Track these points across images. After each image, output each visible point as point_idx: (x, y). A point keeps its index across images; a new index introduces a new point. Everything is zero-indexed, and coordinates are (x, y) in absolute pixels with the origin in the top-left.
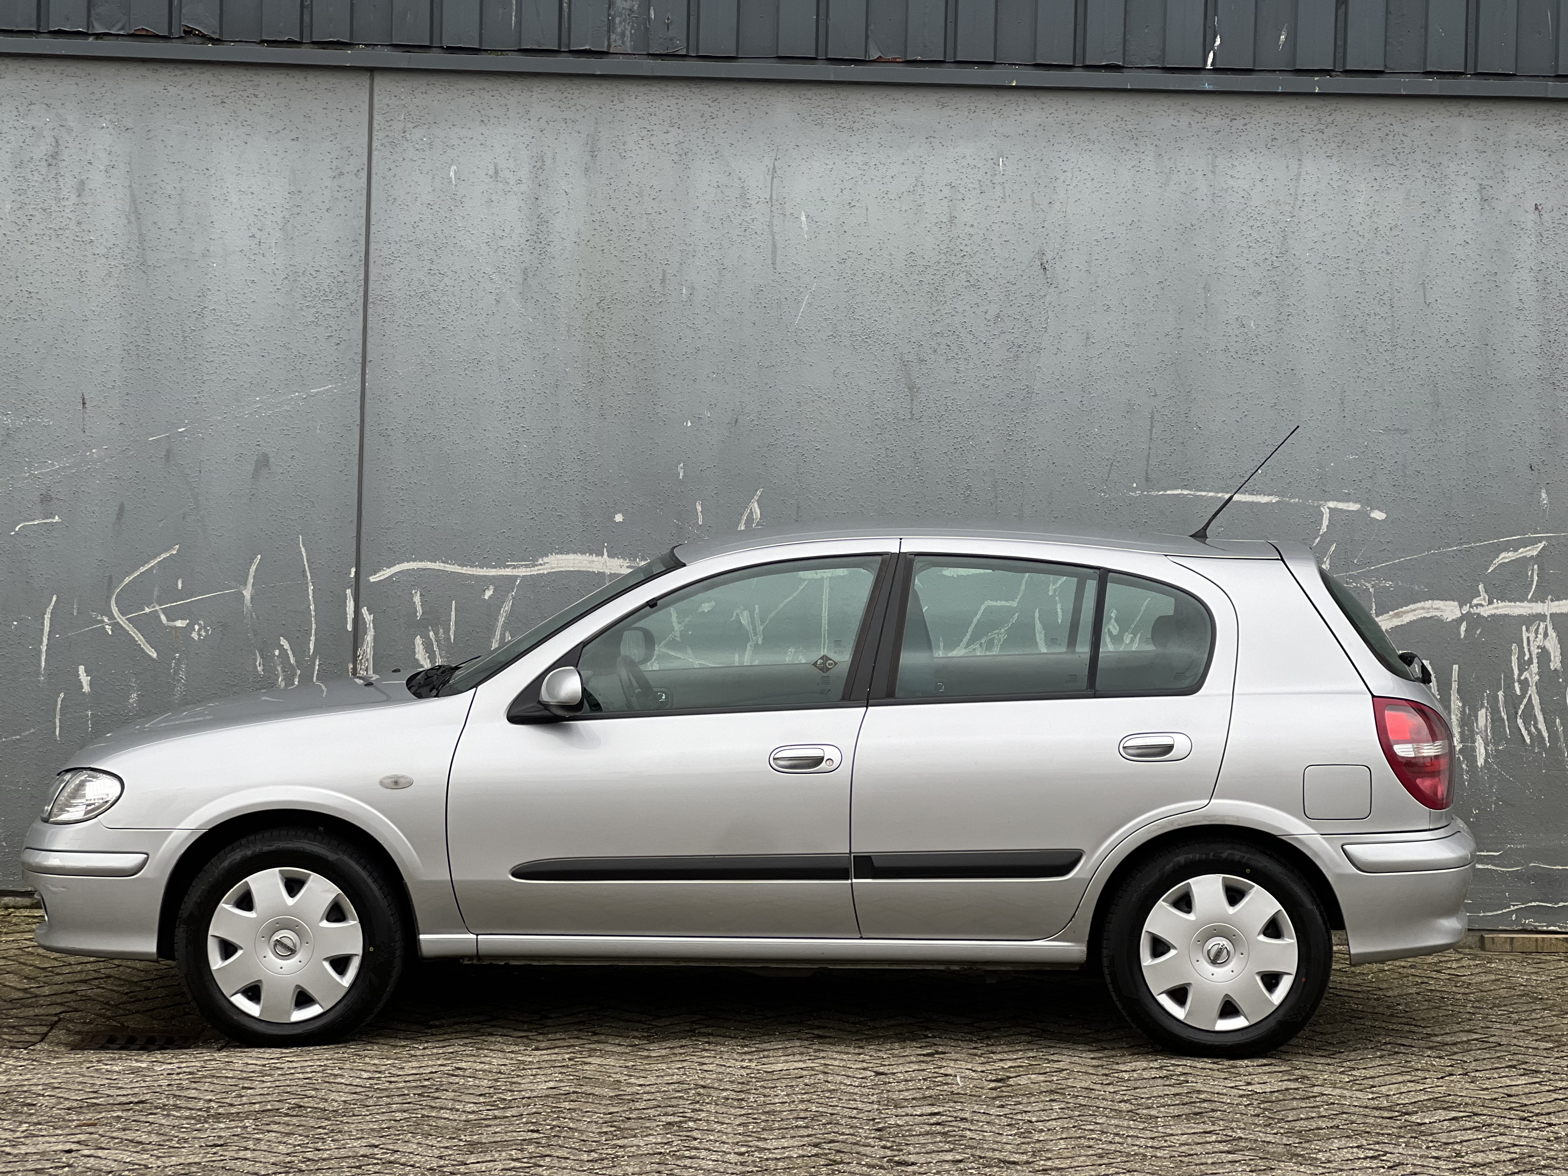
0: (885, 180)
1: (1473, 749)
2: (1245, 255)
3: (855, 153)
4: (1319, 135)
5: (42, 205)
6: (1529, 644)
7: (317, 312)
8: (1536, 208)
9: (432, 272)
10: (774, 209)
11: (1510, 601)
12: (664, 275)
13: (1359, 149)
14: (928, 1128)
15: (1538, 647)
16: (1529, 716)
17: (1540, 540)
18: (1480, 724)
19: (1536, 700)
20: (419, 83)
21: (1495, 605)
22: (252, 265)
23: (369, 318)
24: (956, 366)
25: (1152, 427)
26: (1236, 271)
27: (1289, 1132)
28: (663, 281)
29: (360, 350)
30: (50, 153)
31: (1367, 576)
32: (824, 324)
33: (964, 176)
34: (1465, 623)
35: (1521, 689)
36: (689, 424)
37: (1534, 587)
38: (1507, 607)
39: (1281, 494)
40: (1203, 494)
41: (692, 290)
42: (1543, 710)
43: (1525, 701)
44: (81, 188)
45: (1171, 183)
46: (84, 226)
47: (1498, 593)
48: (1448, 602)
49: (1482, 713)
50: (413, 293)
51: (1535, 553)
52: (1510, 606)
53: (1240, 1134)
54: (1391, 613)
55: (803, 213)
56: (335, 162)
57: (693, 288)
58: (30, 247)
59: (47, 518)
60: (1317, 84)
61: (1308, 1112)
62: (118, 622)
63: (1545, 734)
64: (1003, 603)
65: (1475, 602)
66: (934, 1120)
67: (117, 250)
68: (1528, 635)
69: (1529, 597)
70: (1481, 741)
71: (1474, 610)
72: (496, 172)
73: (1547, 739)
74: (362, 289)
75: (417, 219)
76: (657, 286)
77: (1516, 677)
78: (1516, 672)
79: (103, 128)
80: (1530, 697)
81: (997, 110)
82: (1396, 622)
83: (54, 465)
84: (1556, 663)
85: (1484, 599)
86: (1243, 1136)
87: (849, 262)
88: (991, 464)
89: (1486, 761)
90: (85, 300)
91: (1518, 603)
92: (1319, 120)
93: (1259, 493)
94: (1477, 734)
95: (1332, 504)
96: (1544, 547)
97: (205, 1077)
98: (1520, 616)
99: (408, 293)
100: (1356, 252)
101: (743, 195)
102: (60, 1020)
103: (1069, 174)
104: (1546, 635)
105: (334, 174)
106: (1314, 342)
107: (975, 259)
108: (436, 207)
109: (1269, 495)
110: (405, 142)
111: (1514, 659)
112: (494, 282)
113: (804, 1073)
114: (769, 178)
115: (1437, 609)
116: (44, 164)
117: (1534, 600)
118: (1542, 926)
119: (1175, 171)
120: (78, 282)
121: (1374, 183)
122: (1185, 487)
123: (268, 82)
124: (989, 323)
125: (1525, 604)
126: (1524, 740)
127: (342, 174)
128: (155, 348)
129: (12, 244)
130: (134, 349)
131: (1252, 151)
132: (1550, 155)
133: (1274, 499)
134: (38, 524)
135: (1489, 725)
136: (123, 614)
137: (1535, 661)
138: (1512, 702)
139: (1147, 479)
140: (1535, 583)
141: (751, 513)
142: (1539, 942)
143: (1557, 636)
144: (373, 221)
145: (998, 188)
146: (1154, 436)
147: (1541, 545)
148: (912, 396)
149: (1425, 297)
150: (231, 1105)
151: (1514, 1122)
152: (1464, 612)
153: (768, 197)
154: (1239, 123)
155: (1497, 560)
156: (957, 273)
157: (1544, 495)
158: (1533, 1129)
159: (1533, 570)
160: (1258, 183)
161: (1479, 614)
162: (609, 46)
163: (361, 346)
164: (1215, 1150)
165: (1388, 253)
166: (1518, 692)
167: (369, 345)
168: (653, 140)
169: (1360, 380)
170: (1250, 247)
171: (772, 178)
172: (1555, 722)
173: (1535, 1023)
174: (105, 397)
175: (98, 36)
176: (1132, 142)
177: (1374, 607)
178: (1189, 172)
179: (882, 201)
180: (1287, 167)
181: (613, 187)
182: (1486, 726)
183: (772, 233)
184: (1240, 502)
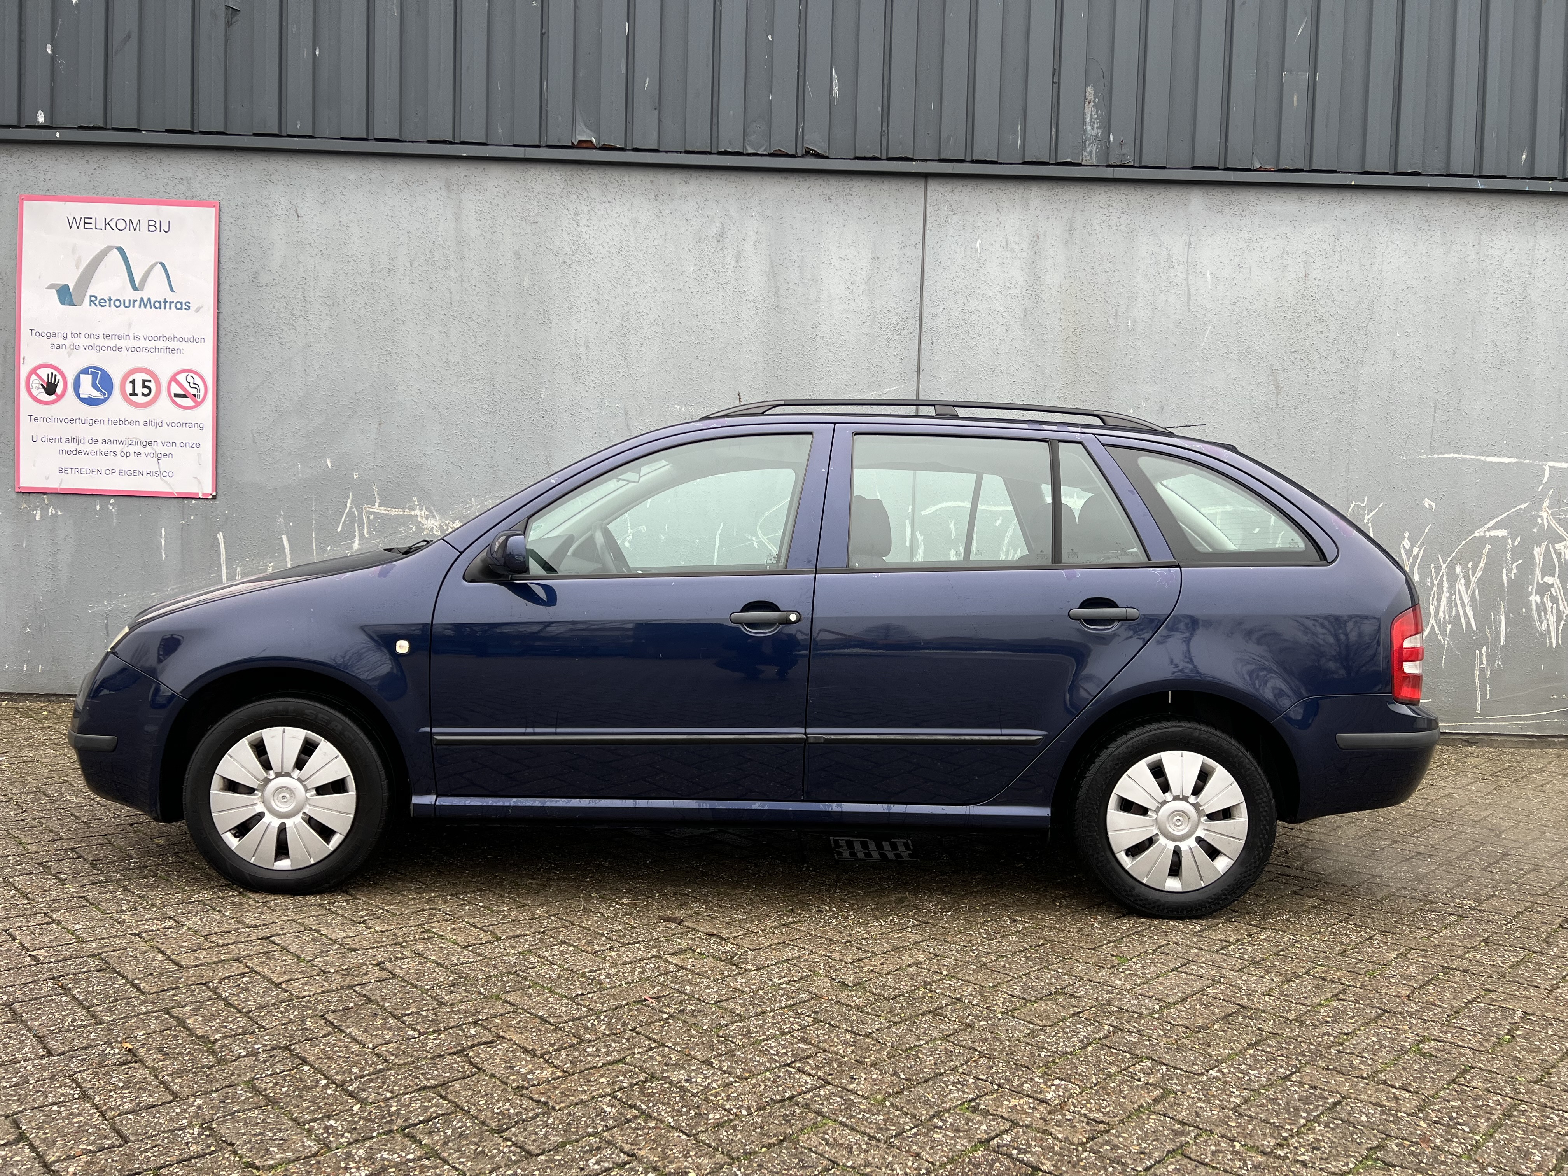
0: (1263, 249)
2: (1498, 299)
3: (1243, 232)
4: (1548, 221)
5: (713, 268)
9: (964, 311)
10: (1189, 269)
12: (1116, 313)
20: (957, 185)
22: (847, 307)
23: (923, 342)
24: (1307, 373)
25: (1435, 412)
26: (1493, 310)
28: (1116, 317)
29: (916, 364)
30: (718, 233)
32: (1221, 345)
33: (1314, 247)
39: (1522, 457)
40: (1468, 457)
41: (1135, 322)
44: (738, 256)
45: (1452, 251)
46: (740, 281)
50: (951, 325)
55: (1208, 271)
56: (902, 238)
58: (708, 296)
60: (1551, 186)
67: (761, 298)
72: (1007, 245)
75: (954, 275)
76: (1111, 320)
79: (752, 216)
81: (1339, 202)
87: (1238, 304)
88: (1329, 437)
90: (741, 331)
93: (1504, 456)
95: (1551, 464)
99: (948, 325)
101: (1169, 259)
103: (1384, 245)
105: (900, 246)
106: (1542, 357)
107: (1321, 302)
108: (967, 268)
109: (1511, 458)
110: (947, 225)
112: (1005, 318)
114: (1186, 248)
116: (715, 240)
119: (1454, 243)
120: (736, 318)
122: (1457, 452)
123: (860, 186)
127: (906, 246)
130: (771, 363)
131: (1504, 230)
133: (1514, 460)
139: (1431, 447)
144: (926, 278)
146: (1436, 419)
148: (1277, 393)
153: (1185, 261)
154: (1496, 212)
156: (1309, 311)
160: (1508, 252)
162: (1082, 160)
163: (917, 360)
167: (922, 360)
168: (1111, 222)
170: (1502, 294)
171: (1188, 249)
175: (749, 155)
176: (1427, 224)
178: (1463, 244)
179: (1260, 264)
180: (1526, 242)
181: (1084, 254)
183: (1188, 285)
184: (1492, 462)
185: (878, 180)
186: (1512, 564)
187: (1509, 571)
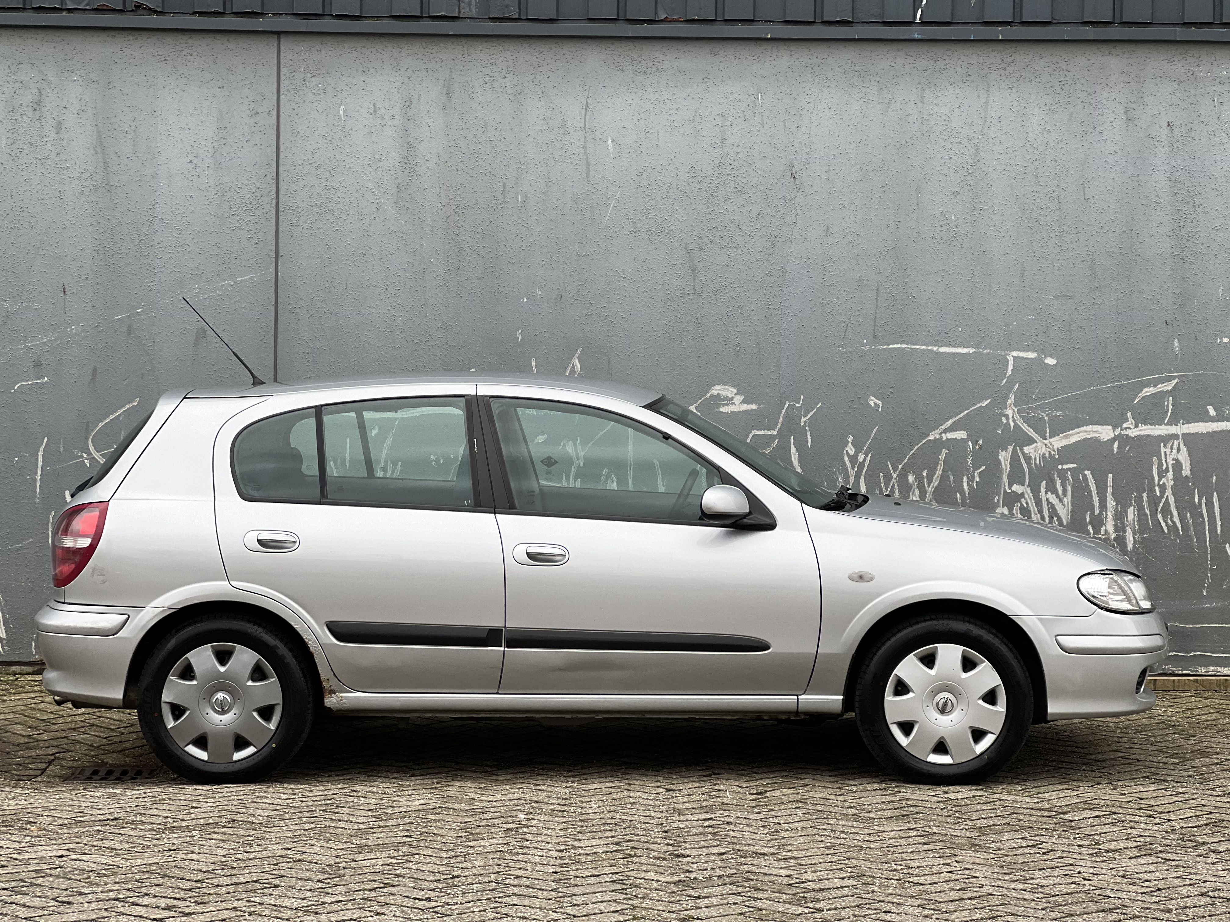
0: (672, 112)
1: (1125, 538)
2: (946, 164)
3: (648, 92)
4: (1002, 72)
5: (29, 141)
6: (1166, 458)
7: (241, 219)
8: (1169, 125)
9: (328, 188)
10: (587, 135)
11: (1151, 425)
12: (504, 187)
13: (1033, 82)
14: (702, 830)
15: (1173, 459)
16: (1166, 511)
17: (1173, 378)
18: (1129, 518)
19: (1172, 499)
20: (315, 43)
21: (1140, 428)
22: (190, 184)
23: (280, 223)
24: (728, 253)
25: (878, 297)
26: (941, 177)
27: (973, 828)
28: (504, 192)
29: (274, 248)
30: (34, 101)
31: (1042, 408)
32: (627, 222)
33: (731, 108)
34: (1117, 442)
35: (1160, 491)
36: (525, 300)
37: (1169, 414)
38: (1149, 429)
39: (976, 346)
40: (918, 347)
42: (1177, 507)
43: (1164, 500)
44: (59, 127)
45: (890, 110)
46: (62, 156)
47: (1142, 419)
48: (1104, 427)
49: (1131, 510)
50: (313, 204)
51: (1170, 388)
52: (1152, 429)
53: (935, 830)
54: (1061, 435)
55: (610, 138)
56: (252, 104)
57: (527, 197)
58: (22, 173)
59: (39, 379)
60: (1000, 33)
61: (987, 813)
62: (94, 458)
63: (1179, 525)
64: (766, 432)
65: (1125, 426)
66: (707, 823)
67: (87, 175)
68: (1165, 450)
69: (1166, 421)
70: (1130, 531)
71: (1124, 432)
72: (375, 111)
73: (1180, 529)
74: (274, 201)
75: (315, 147)
76: (499, 196)
77: (1156, 482)
78: (1156, 478)
79: (75, 81)
80: (1167, 496)
81: (756, 57)
82: (1065, 442)
83: (43, 339)
84: (1186, 471)
85: (1132, 423)
86: (937, 832)
87: (645, 175)
88: (756, 327)
89: (1134, 546)
90: (64, 213)
91: (1157, 426)
92: (1003, 60)
93: (959, 346)
94: (1127, 526)
95: (1015, 354)
96: (1177, 383)
97: (164, 799)
98: (1159, 436)
99: (310, 204)
100: (1031, 161)
101: (564, 124)
102: (55, 758)
103: (812, 105)
104: (1179, 450)
105: (251, 114)
106: (1000, 230)
107: (741, 171)
108: (329, 138)
109: (967, 347)
110: (305, 88)
111: (1155, 468)
112: (375, 195)
113: (613, 790)
114: (583, 111)
115: (1096, 432)
116: (30, 109)
117: (1169, 423)
118: (1178, 671)
119: (893, 101)
120: (58, 199)
121: (1045, 108)
122: (903, 342)
123: (200, 44)
124: (752, 220)
125: (1163, 427)
126: (1163, 530)
127: (257, 113)
128: (117, 249)
129: (7, 171)
130: (102, 249)
131: (951, 85)
132: (1179, 84)
133: (972, 351)
134: (32, 384)
135: (1136, 519)
136: (98, 451)
137: (1171, 469)
138: (1154, 501)
139: (875, 337)
140: (1170, 411)
141: (573, 366)
142: (1176, 683)
143: (1187, 450)
144: (282, 148)
145: (758, 116)
146: (879, 304)
147: (1175, 382)
148: (694, 276)
149: (1084, 193)
150: (183, 820)
151: (1142, 818)
152: (1116, 434)
153: (583, 126)
154: (941, 64)
155: (1141, 394)
156: (727, 181)
157: (1176, 344)
158: (1156, 824)
159: (1168, 401)
160: (956, 110)
161: (1127, 435)
162: (459, 12)
163: (274, 244)
164: (915, 842)
165: (1056, 161)
166: (1158, 494)
167: (280, 245)
168: (495, 84)
169: (1035, 259)
170: (951, 158)
171: (586, 112)
172: (1186, 516)
173: (1167, 744)
174: (81, 286)
175: (70, 11)
176: (860, 80)
177: (1048, 431)
178: (903, 102)
179: (670, 128)
180: (978, 96)
181: (464, 121)
182: (1134, 520)
183: (586, 154)
184: (945, 353)
185: (223, 38)
186: (974, 471)
187: (971, 479)
